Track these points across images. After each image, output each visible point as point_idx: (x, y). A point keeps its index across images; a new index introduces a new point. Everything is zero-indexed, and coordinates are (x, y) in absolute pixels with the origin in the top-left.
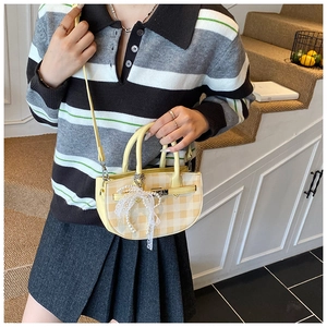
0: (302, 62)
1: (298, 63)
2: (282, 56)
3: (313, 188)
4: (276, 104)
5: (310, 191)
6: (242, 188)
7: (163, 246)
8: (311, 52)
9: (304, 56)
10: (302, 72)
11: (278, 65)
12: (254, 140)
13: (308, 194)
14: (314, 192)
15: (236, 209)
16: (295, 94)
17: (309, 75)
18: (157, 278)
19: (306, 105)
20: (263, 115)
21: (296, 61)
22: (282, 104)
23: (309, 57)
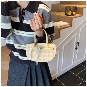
0: (68, 15)
1: (67, 15)
2: (63, 14)
3: (77, 47)
4: (63, 27)
5: (77, 48)
6: (59, 51)
7: (42, 69)
8: (70, 12)
9: (68, 13)
10: (68, 17)
11: (62, 16)
12: (59, 37)
13: (76, 49)
14: (78, 48)
15: (58, 56)
16: (68, 23)
17: (70, 18)
18: (42, 78)
19: (71, 26)
20: (60, 30)
21: (66, 15)
22: (65, 26)
23: (69, 13)
